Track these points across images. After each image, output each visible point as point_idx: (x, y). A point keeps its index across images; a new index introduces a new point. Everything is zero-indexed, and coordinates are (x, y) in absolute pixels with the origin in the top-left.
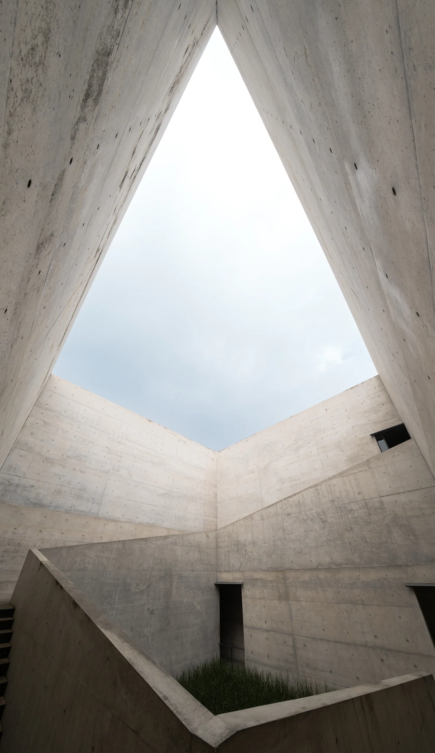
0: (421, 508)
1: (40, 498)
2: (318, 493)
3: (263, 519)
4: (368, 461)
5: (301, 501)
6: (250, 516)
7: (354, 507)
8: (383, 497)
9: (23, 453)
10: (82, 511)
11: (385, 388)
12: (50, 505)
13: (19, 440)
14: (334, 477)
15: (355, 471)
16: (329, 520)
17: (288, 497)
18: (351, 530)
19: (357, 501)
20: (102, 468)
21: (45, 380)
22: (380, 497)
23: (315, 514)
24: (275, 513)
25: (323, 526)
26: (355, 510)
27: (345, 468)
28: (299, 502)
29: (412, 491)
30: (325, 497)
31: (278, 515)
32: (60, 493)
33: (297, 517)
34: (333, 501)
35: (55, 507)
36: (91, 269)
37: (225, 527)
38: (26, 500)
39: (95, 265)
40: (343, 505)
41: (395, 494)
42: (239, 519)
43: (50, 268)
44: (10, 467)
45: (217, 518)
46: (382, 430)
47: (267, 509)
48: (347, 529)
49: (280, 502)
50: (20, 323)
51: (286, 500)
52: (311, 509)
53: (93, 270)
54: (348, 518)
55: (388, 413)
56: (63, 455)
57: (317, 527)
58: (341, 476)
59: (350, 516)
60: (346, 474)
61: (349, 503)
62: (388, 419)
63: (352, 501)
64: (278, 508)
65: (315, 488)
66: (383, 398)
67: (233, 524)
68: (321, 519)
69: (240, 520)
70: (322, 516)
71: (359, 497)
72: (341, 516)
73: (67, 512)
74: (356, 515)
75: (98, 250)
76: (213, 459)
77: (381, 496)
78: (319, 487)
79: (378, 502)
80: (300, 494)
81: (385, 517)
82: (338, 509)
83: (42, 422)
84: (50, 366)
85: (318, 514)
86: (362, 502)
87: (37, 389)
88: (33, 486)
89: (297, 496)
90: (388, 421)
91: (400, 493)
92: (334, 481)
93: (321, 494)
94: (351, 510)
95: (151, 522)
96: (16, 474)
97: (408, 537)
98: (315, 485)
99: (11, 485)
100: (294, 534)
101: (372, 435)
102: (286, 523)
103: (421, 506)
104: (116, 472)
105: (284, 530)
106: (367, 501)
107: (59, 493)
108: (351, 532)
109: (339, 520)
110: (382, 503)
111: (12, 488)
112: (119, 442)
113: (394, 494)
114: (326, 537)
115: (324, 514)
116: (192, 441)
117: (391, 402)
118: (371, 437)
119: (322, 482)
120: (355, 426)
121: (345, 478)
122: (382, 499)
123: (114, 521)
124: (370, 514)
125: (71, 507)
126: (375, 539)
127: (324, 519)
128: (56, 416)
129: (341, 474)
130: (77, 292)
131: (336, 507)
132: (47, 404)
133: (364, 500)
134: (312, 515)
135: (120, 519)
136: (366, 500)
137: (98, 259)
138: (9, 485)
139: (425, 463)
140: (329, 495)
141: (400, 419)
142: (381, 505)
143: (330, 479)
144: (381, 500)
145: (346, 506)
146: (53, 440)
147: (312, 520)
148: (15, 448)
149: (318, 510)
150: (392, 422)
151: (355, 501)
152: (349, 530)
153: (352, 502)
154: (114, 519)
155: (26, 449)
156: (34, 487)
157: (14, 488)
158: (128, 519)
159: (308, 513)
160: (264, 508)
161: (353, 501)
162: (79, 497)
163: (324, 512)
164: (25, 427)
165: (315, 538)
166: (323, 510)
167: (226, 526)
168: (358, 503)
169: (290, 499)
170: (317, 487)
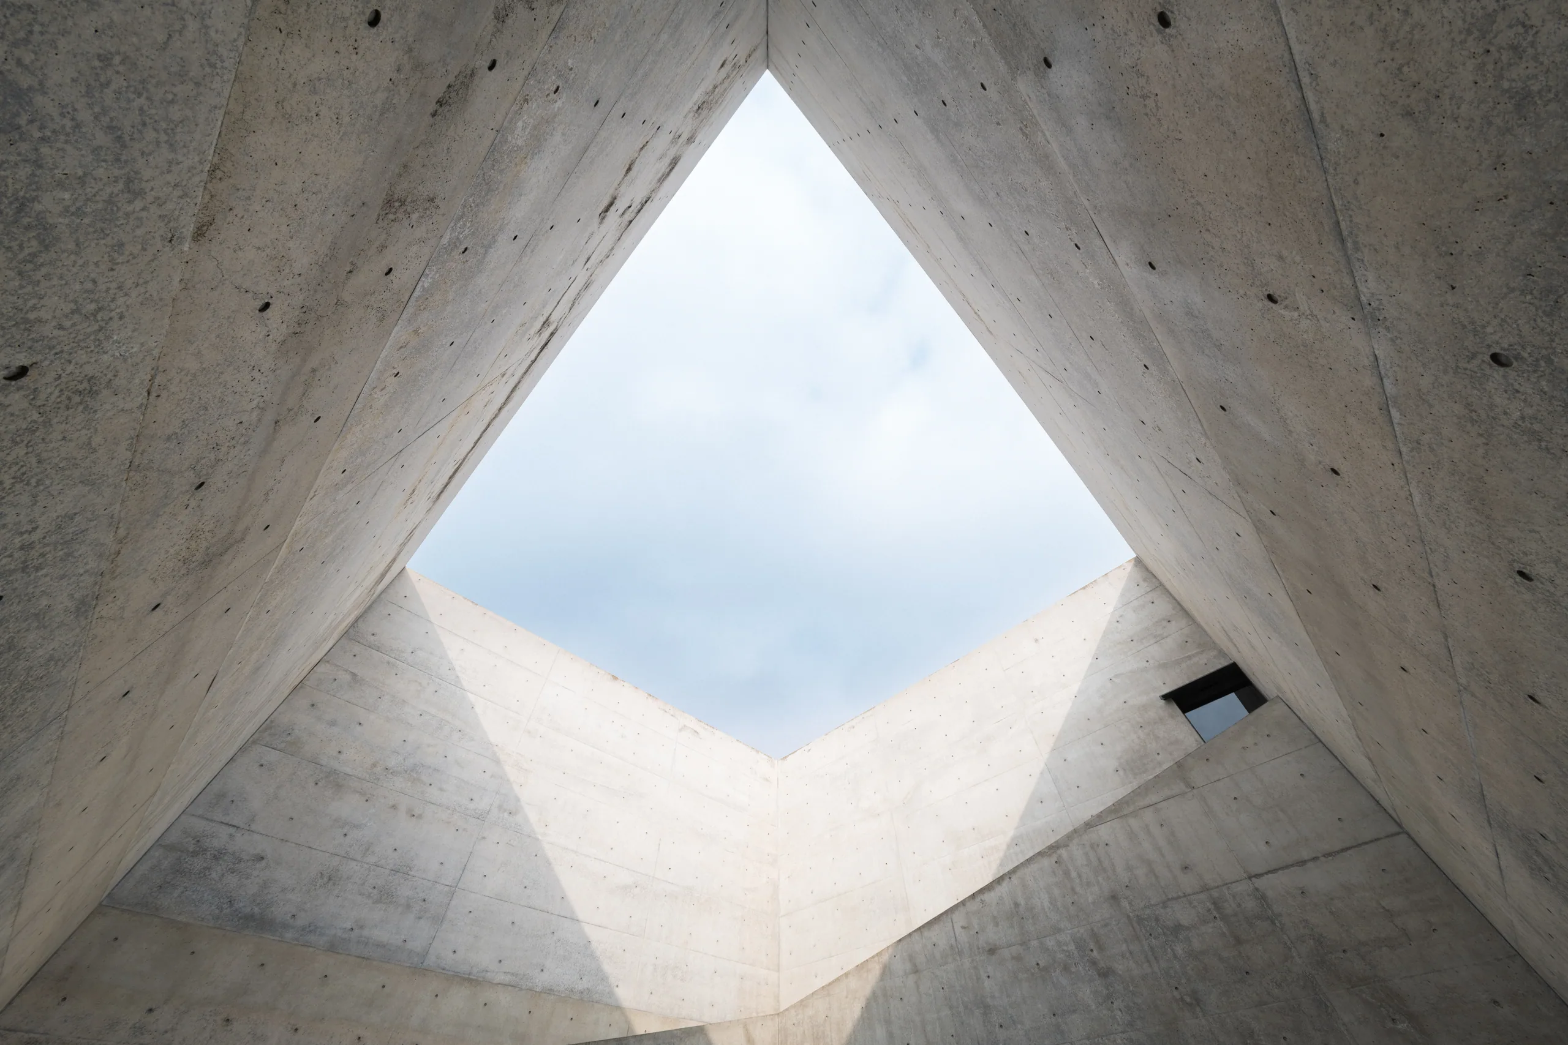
0: (1388, 911)
1: (269, 897)
2: (1067, 873)
3: (916, 971)
4: (1179, 765)
5: (1022, 902)
6: (876, 958)
7: (1183, 915)
8: (1258, 876)
9: (272, 756)
10: (380, 945)
11: (1160, 583)
12: (291, 921)
13: (272, 722)
14: (1099, 819)
15: (1153, 798)
16: (1119, 967)
17: (981, 891)
18: (1198, 1002)
19: (1185, 896)
20: (472, 806)
21: (383, 576)
22: (1250, 878)
23: (1072, 947)
24: (952, 947)
25: (1105, 992)
26: (1188, 928)
27: (1121, 793)
28: (1017, 905)
29: (1338, 852)
30: (1088, 884)
31: (960, 953)
32: (331, 883)
33: (1018, 958)
34: (1114, 898)
35: (303, 930)
36: (528, 355)
37: (802, 1004)
38: (225, 906)
39: (539, 353)
40: (1148, 911)
41: (1292, 865)
42: (842, 973)
43: (420, 283)
44: (221, 796)
45: (778, 971)
46: (1187, 682)
47: (926, 933)
48: (1182, 999)
49: (961, 909)
50: (314, 371)
51: (978, 899)
52: (1056, 930)
53: (533, 362)
54: (1175, 956)
55: (1189, 640)
56: (374, 765)
57: (1086, 993)
58: (1119, 815)
59: (1179, 949)
60: (1131, 809)
61: (1164, 903)
62: (1193, 656)
63: (1170, 897)
64: (958, 930)
65: (1054, 858)
66: (1163, 607)
67: (826, 989)
68: (1094, 963)
69: (846, 975)
70: (1095, 953)
71: (1188, 882)
72: (1152, 948)
73: (332, 948)
74: (1196, 944)
75: (546, 323)
76: (767, 780)
77: (1253, 874)
78: (1063, 852)
79: (1249, 895)
80: (1015, 879)
81: (1290, 949)
82: (1135, 925)
83: (348, 677)
84: (404, 544)
85: (1080, 945)
86: (1203, 896)
87: (358, 592)
88: (263, 858)
89: (1005, 884)
90: (1195, 660)
91: (1302, 863)
92: (1104, 832)
93: (1074, 874)
94: (1178, 928)
95: (581, 986)
96: (226, 819)
97: (1390, 1025)
98: (1054, 848)
99: (200, 850)
100: (1019, 1026)
101: (1166, 697)
102: (987, 983)
103: (1383, 904)
104: (506, 815)
105: (986, 1009)
106: (1215, 893)
107: (330, 879)
108: (1198, 1009)
109: (1151, 966)
110: (1261, 897)
111: (198, 863)
112: (529, 732)
113: (1287, 867)
114: (1124, 1035)
115: (1101, 948)
116: (714, 730)
117: (1186, 613)
118: (1163, 702)
119: (1070, 837)
120: (1117, 676)
121: (1132, 822)
122: (1259, 883)
123: (470, 980)
124: (1239, 941)
125: (352, 929)
126: (1285, 1038)
127: (1102, 964)
128: (388, 663)
129: (1116, 811)
130: (491, 389)
131: (1128, 917)
132: (373, 635)
133: (1205, 889)
134: (1064, 950)
135: (489, 976)
136: (1212, 889)
137: (546, 344)
138: (195, 854)
139: (1338, 763)
140: (1100, 879)
141: (1222, 653)
142: (1263, 905)
143: (1089, 825)
144: (1257, 889)
145: (1157, 912)
146: (360, 724)
147: (1066, 968)
148: (254, 742)
149: (1076, 930)
150: (1205, 661)
151: (1180, 894)
152: (1190, 1005)
153: (1173, 899)
154: (470, 974)
155: (283, 745)
156: (264, 863)
157: (205, 865)
158: (513, 974)
159: (1050, 943)
160: (914, 931)
161: (1175, 895)
162: (384, 896)
163: (1094, 935)
164: (301, 687)
165: (1088, 1038)
166: (1092, 930)
167: (807, 998)
168: (1190, 903)
169: (986, 897)
170: (1059, 852)
